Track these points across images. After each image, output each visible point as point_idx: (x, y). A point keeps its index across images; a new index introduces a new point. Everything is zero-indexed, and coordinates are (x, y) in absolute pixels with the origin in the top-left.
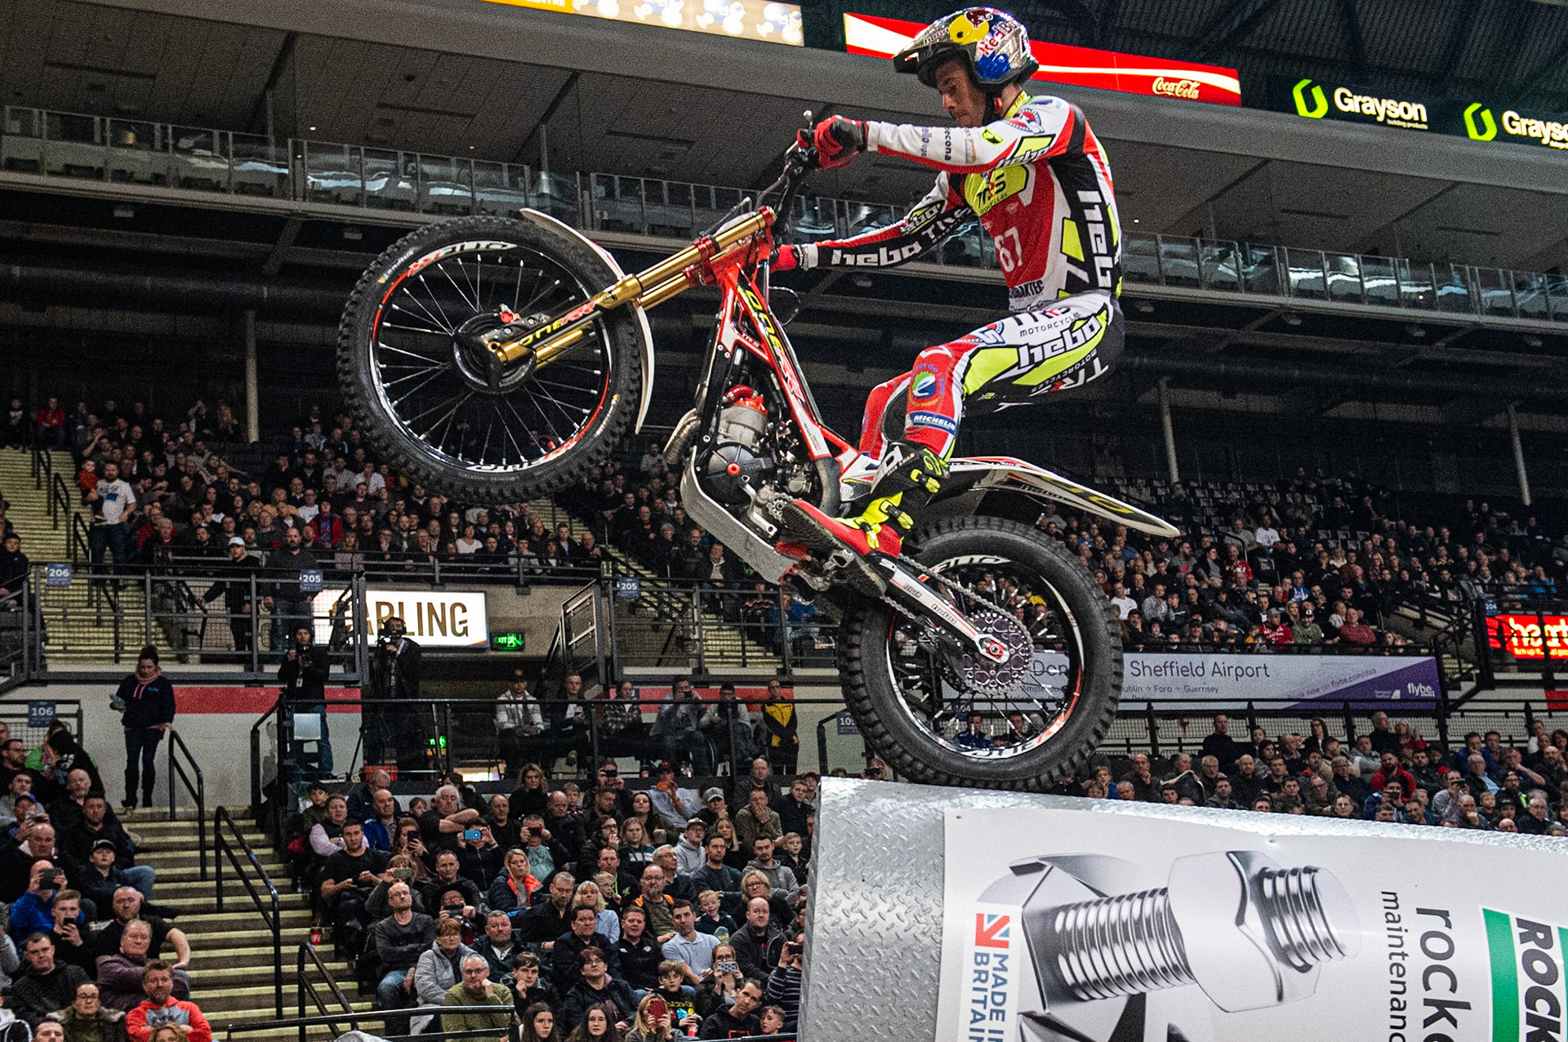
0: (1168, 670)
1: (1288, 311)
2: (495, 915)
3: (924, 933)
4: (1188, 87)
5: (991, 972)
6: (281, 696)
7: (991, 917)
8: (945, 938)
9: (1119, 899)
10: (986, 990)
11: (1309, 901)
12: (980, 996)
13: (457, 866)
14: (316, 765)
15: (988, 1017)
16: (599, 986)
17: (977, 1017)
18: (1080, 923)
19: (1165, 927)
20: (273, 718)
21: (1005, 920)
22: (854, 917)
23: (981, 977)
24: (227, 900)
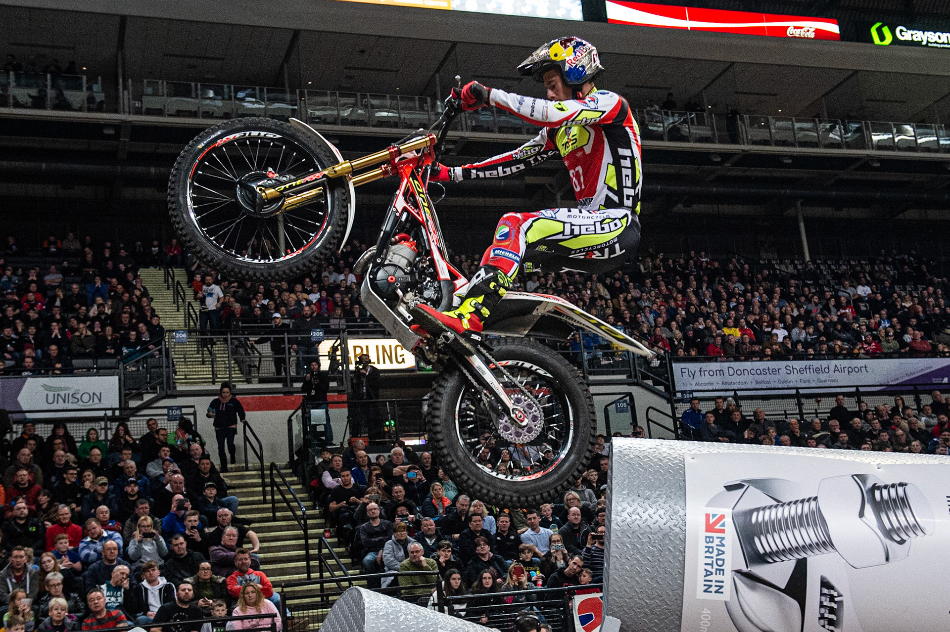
0: (808, 370)
1: (872, 158)
2: (426, 520)
3: (675, 526)
4: (808, 31)
5: (715, 547)
6: (303, 400)
7: (714, 516)
8: (687, 528)
9: (789, 504)
10: (712, 558)
11: (902, 502)
12: (709, 561)
13: (403, 493)
14: (324, 438)
15: (714, 573)
16: (486, 559)
17: (708, 573)
18: (767, 518)
19: (817, 519)
20: (300, 412)
21: (723, 517)
22: (634, 517)
23: (709, 549)
24: (278, 514)
